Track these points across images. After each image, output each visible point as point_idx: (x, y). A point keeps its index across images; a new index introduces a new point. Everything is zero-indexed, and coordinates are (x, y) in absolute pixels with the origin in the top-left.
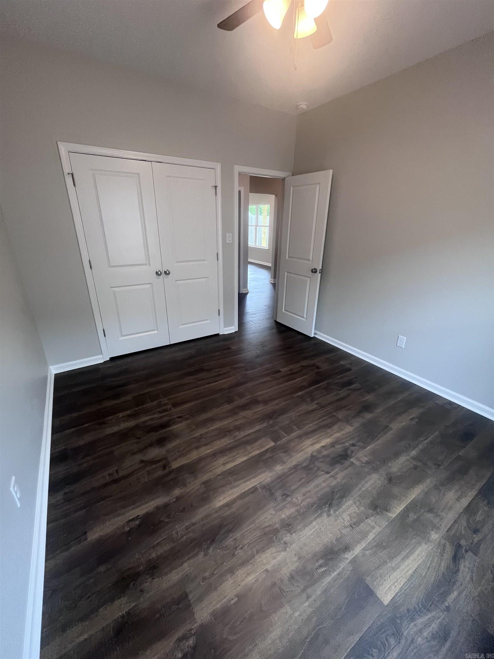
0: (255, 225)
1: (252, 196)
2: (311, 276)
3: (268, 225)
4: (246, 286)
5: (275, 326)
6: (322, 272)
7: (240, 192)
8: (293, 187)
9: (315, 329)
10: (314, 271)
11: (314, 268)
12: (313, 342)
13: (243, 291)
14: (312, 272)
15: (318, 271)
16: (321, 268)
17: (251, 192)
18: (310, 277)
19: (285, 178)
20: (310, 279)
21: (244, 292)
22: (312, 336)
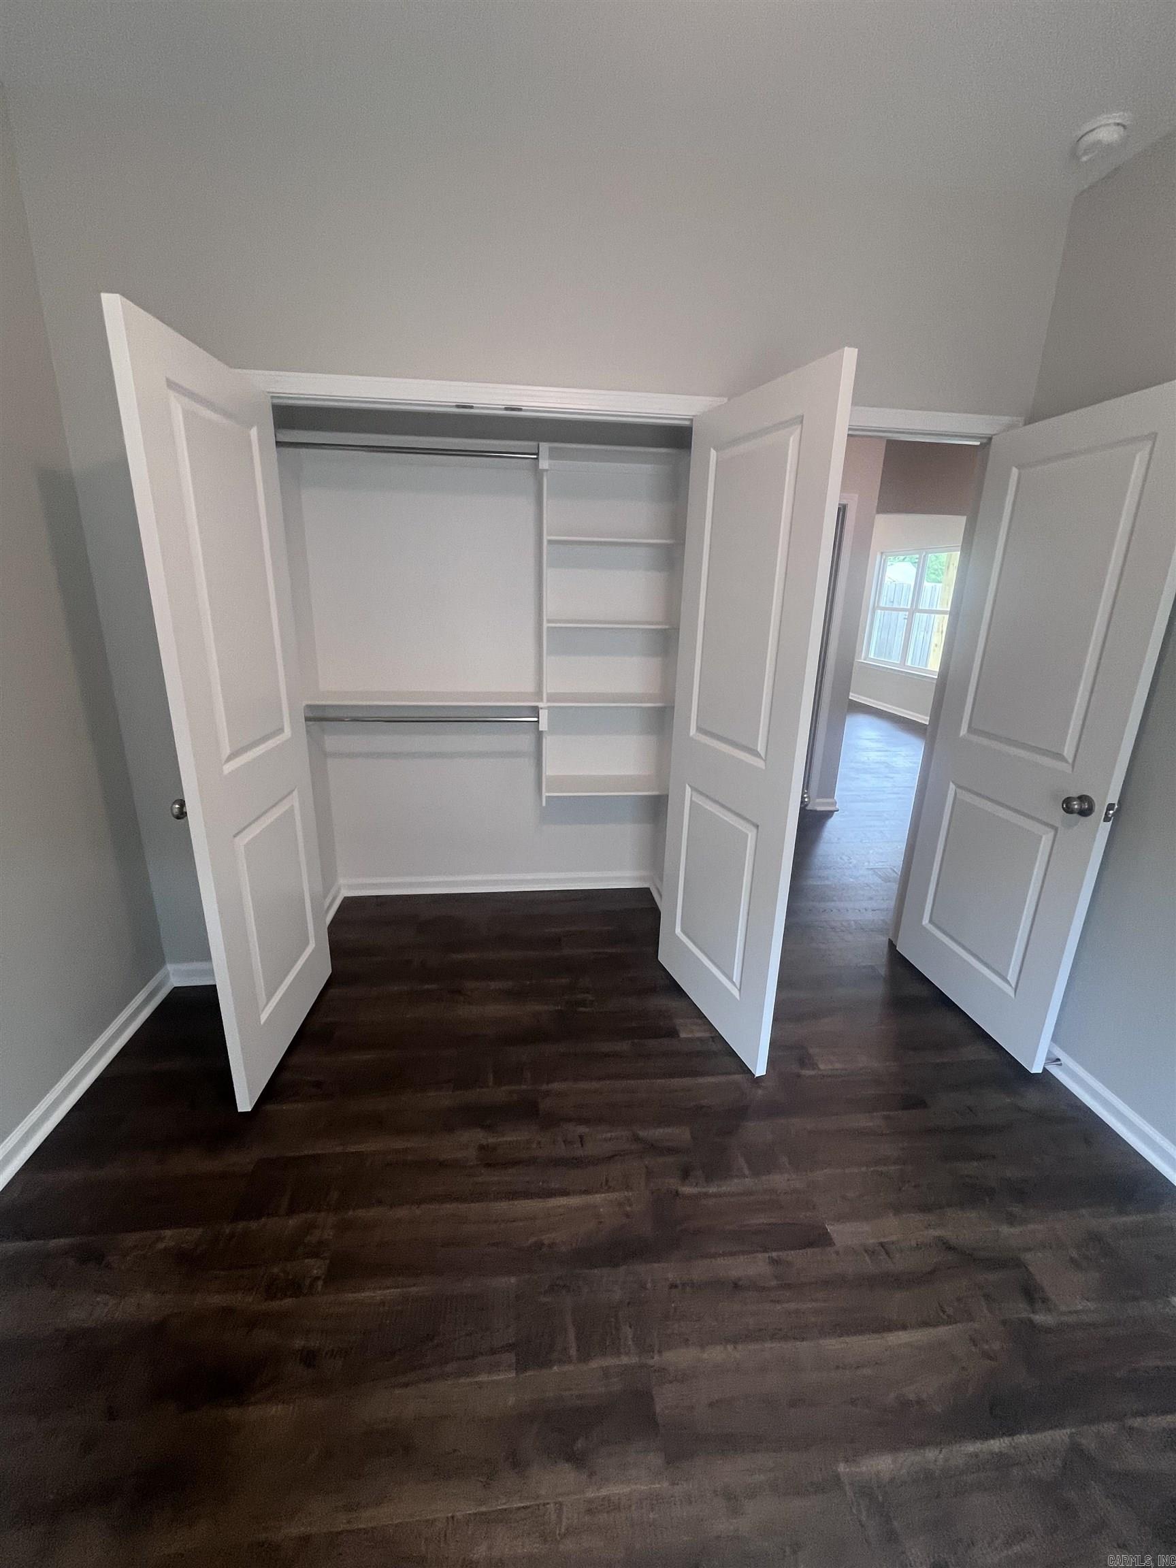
0: (909, 607)
1: (885, 524)
2: (1058, 824)
3: (949, 609)
4: (828, 790)
5: (883, 971)
6: (1116, 814)
7: (842, 510)
8: (1018, 467)
9: (1054, 1039)
10: (1078, 807)
11: (1075, 795)
12: (1033, 1099)
13: (819, 805)
14: (1068, 810)
15: (1100, 810)
16: (1113, 797)
17: (884, 508)
18: (1056, 829)
19: (990, 439)
20: (1052, 834)
21: (819, 808)
22: (1036, 1069)
